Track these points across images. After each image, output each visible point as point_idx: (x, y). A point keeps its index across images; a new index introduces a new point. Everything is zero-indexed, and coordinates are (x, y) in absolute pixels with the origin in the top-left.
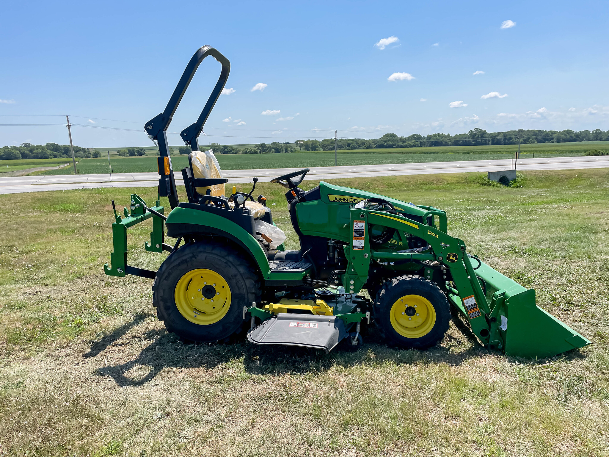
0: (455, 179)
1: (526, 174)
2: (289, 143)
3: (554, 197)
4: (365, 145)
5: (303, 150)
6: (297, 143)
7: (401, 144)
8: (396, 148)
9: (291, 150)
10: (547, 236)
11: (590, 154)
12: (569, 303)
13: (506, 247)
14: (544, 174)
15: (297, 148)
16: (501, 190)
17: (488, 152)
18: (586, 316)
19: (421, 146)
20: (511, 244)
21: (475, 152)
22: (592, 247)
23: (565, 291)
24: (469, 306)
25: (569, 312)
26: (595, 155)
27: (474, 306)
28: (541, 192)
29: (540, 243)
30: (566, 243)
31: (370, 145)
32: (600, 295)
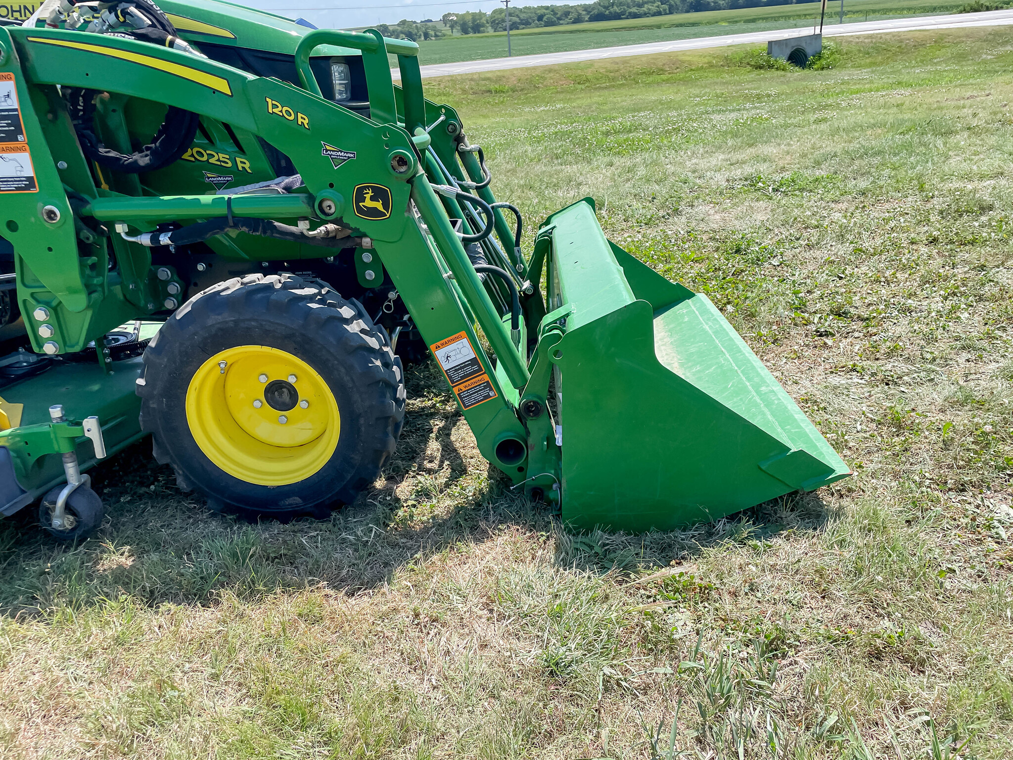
0: (706, 60)
1: (841, 42)
2: (431, 21)
3: (885, 80)
4: (569, 17)
5: (457, 33)
6: (445, 19)
7: (634, 10)
8: (627, 18)
9: (435, 34)
10: (838, 149)
11: (965, 10)
12: (839, 313)
13: (741, 179)
14: (874, 40)
15: (446, 30)
16: (789, 74)
17: (789, 17)
18: (873, 353)
19: (671, 13)
20: (753, 171)
21: (765, 19)
22: (933, 164)
23: (841, 278)
24: (457, 369)
25: (829, 342)
26: (976, 11)
27: (469, 370)
28: (865, 73)
29: (818, 163)
30: (876, 160)
31: (578, 16)
32: (927, 285)
